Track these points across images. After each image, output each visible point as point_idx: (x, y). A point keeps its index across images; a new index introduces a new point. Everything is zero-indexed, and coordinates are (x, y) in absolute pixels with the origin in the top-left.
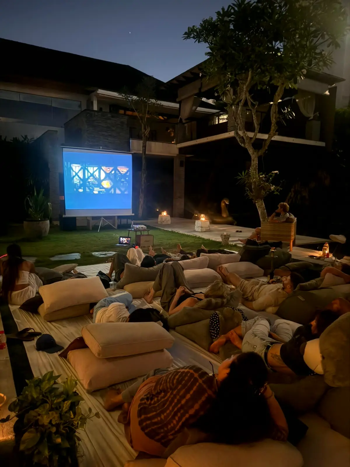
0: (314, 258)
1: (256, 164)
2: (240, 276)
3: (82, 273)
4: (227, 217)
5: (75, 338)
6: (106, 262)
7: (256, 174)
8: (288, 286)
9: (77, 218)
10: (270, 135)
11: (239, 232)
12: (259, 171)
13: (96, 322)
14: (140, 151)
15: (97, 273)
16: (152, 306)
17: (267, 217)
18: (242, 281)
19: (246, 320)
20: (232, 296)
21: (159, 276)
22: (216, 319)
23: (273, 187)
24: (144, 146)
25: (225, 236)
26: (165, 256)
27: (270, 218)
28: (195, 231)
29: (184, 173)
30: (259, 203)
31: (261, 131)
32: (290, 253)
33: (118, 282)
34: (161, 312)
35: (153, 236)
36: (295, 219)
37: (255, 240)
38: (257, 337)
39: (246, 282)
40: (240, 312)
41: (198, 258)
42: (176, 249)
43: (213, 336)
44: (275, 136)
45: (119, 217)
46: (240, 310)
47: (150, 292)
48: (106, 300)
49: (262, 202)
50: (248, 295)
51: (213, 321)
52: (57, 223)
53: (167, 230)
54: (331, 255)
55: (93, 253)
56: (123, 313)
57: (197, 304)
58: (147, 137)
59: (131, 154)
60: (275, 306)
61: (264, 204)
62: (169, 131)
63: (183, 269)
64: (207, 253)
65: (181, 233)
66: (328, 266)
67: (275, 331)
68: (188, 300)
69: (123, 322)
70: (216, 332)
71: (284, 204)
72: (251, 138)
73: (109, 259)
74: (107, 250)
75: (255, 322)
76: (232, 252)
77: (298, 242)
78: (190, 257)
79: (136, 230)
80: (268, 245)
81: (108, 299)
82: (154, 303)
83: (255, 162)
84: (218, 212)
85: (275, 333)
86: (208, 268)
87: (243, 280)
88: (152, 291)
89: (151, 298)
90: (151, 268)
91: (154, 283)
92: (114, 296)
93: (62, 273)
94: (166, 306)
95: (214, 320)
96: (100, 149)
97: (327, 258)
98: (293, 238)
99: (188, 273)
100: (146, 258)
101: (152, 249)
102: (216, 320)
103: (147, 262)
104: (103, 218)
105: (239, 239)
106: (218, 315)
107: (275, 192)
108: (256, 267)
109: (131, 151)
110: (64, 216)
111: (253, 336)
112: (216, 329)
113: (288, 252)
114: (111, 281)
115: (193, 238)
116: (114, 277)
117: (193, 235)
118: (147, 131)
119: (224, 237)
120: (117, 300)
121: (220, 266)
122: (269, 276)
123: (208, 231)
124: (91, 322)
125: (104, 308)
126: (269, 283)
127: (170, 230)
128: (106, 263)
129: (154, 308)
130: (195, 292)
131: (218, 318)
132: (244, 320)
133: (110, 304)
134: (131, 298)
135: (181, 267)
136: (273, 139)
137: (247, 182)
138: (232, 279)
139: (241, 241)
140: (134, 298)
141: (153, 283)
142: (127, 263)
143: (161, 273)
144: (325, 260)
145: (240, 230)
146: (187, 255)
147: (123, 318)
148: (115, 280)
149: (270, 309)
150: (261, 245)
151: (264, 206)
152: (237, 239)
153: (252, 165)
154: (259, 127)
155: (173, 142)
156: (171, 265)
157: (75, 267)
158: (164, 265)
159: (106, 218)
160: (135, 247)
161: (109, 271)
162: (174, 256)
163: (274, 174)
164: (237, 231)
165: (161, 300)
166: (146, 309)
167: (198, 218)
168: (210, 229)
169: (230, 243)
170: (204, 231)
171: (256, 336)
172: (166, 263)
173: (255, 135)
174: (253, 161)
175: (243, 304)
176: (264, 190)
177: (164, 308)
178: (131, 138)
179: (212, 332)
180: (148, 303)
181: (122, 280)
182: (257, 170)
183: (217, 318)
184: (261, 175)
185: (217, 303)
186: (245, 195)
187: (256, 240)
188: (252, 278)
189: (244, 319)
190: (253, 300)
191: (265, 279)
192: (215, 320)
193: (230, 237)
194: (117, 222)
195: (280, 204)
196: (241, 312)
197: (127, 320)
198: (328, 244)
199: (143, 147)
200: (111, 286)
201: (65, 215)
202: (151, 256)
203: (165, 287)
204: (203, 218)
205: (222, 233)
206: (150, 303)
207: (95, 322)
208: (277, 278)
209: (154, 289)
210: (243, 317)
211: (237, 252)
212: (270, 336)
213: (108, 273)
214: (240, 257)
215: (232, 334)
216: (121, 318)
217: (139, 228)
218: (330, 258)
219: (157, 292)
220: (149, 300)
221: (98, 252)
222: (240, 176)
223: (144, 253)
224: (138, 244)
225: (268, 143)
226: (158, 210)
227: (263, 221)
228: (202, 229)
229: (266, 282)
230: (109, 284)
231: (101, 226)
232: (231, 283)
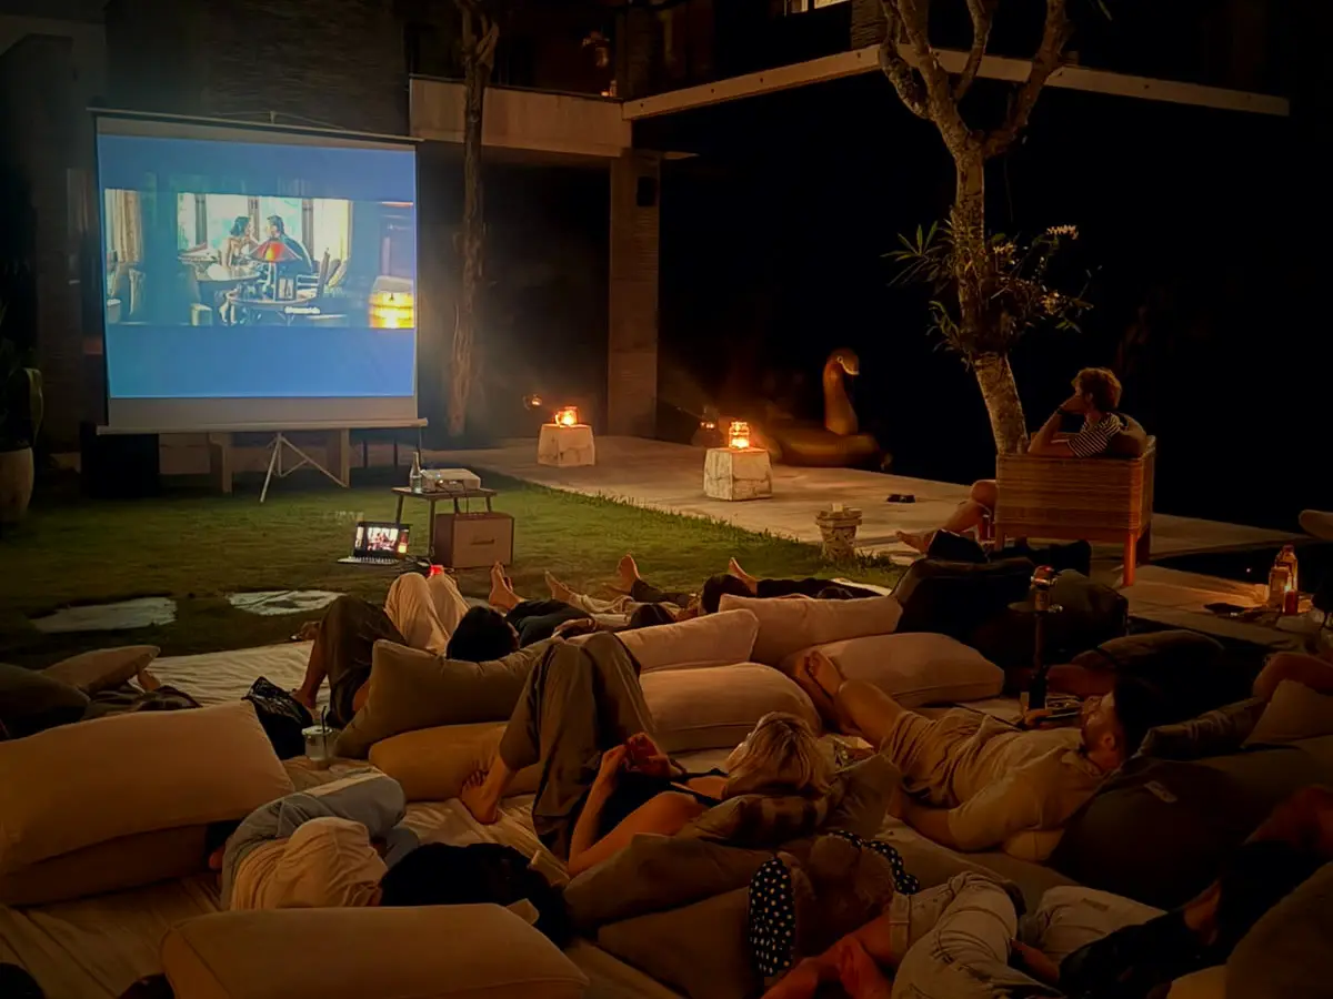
0: (1235, 614)
1: (977, 194)
2: (896, 698)
3: (180, 687)
4: (851, 433)
5: (134, 980)
6: (294, 637)
7: (977, 237)
8: (1105, 737)
9: (162, 440)
10: (1039, 61)
11: (903, 501)
12: (992, 227)
13: (233, 908)
14: (455, 131)
15: (247, 686)
16: (494, 836)
17: (1025, 435)
18: (903, 721)
19: (912, 892)
20: (850, 782)
21: (528, 699)
22: (776, 886)
23: (1053, 297)
24: (475, 112)
25: (837, 517)
26: (559, 609)
27: (1039, 436)
28: (704, 497)
29: (655, 234)
30: (990, 370)
31: (999, 47)
32: (1121, 592)
33: (341, 727)
34: (533, 862)
35: (513, 520)
36: (1146, 442)
37: (969, 538)
38: (953, 967)
39: (924, 721)
40: (885, 854)
41: (710, 616)
42: (612, 578)
43: (764, 962)
44: (1062, 69)
45: (361, 436)
46: (886, 847)
47: (487, 773)
48: (278, 808)
49: (1004, 364)
50: (927, 780)
51: (763, 897)
52: (71, 461)
53: (576, 494)
54: (1305, 604)
55: (235, 600)
56: (356, 865)
57: (695, 819)
58: (483, 66)
59: (413, 147)
60: (1048, 828)
61: (1011, 375)
62: (586, 42)
63: (638, 668)
64: (749, 594)
65: (642, 506)
66: (1290, 650)
67: (1039, 937)
68: (656, 805)
69: (357, 904)
70: (778, 944)
71: (1097, 374)
72: (954, 79)
73: (306, 624)
74: (301, 586)
75: (953, 897)
76: (866, 590)
77: (1158, 545)
78: (675, 611)
79: (435, 494)
80: (1024, 559)
81: (291, 806)
82: (507, 820)
83: (970, 185)
84: (810, 412)
85: (1040, 946)
86: (751, 660)
87: (908, 713)
88: (498, 769)
89: (493, 798)
90: (497, 662)
91: (508, 730)
92: (318, 791)
93: (88, 690)
94: (555, 833)
95: (768, 893)
96: (269, 121)
97: (1287, 614)
98: (1137, 525)
99: (662, 686)
100: (475, 617)
101: (506, 579)
102: (779, 891)
103: (479, 636)
104: (284, 440)
105: (899, 533)
106: (785, 871)
107: (1062, 320)
108: (968, 655)
109: (412, 131)
110: (100, 430)
111: (940, 959)
112: (776, 932)
113: (1113, 590)
114: (310, 724)
115: (694, 527)
116: (328, 705)
117: (694, 515)
118: (484, 41)
119: (831, 524)
120: (330, 807)
121: (808, 653)
122: (1025, 695)
123: (766, 496)
124: (210, 906)
125: (268, 844)
126: (1022, 726)
127: (591, 491)
128: (294, 641)
129: (506, 844)
130: (689, 771)
131: (788, 882)
132: (904, 892)
133: (297, 826)
134: (395, 801)
135: (626, 657)
136: (1053, 80)
137: (938, 278)
138: (859, 709)
139: (908, 539)
140: (411, 800)
141: (501, 729)
142: (383, 642)
143: (536, 686)
144: (1278, 625)
145: (904, 493)
146: (662, 604)
147: (357, 886)
148: (331, 720)
149: (1028, 844)
150: (995, 555)
151: (1013, 382)
152: (891, 532)
153: (959, 199)
154: (991, 26)
155: (605, 94)
156: (585, 650)
157: (146, 659)
158: (551, 648)
159: (294, 436)
160: (426, 572)
161: (304, 676)
162: (601, 610)
163: (1056, 241)
164: (894, 498)
165: (535, 807)
166: (465, 846)
167: (719, 440)
168: (770, 485)
169: (857, 551)
170: (744, 496)
171: (949, 960)
172: (561, 638)
173: (974, 64)
174: (964, 178)
175: (907, 821)
176: (1014, 311)
177: (547, 840)
178: (415, 72)
179: (758, 946)
180: (478, 820)
181: (358, 718)
182: (983, 221)
183: (780, 881)
184: (997, 244)
185: (782, 818)
186: (928, 333)
187: (977, 537)
188: (950, 704)
189: (902, 884)
190: (952, 801)
191: (1009, 711)
192: (772, 891)
193: (860, 522)
194: (349, 456)
195: (1080, 373)
196: (889, 856)
197: (373, 896)
198: (1295, 553)
199: (467, 114)
200: (308, 746)
201: (107, 424)
202: (496, 609)
203: (555, 749)
204: (740, 438)
205: (823, 505)
206: (489, 819)
207: (229, 908)
208: (1061, 705)
209: (502, 756)
210: (900, 878)
211: (886, 592)
212: (1016, 960)
213: (298, 689)
214: (900, 610)
215: (848, 949)
216: (347, 886)
217: (446, 481)
218: (1303, 613)
219: (523, 770)
220: (482, 810)
221: (259, 594)
222: (904, 248)
223: (464, 594)
224: (441, 554)
225: (1029, 99)
226: (536, 403)
227: (1007, 451)
228: (737, 490)
229: (1014, 723)
230: (303, 738)
231: (272, 475)
232: (855, 728)
